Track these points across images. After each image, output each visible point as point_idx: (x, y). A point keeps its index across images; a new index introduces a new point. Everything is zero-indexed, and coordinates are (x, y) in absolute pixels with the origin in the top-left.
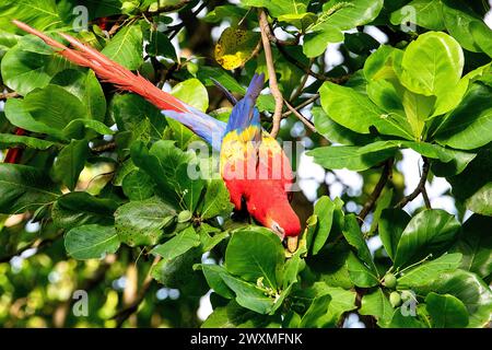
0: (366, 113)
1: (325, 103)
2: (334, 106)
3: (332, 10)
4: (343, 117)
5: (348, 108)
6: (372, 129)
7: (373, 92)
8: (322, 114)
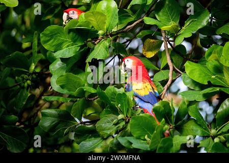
0: (206, 75)
1: (187, 71)
2: (191, 72)
3: (188, 23)
4: (196, 77)
5: (198, 72)
6: (209, 82)
7: (210, 65)
8: (186, 76)
